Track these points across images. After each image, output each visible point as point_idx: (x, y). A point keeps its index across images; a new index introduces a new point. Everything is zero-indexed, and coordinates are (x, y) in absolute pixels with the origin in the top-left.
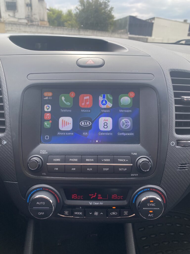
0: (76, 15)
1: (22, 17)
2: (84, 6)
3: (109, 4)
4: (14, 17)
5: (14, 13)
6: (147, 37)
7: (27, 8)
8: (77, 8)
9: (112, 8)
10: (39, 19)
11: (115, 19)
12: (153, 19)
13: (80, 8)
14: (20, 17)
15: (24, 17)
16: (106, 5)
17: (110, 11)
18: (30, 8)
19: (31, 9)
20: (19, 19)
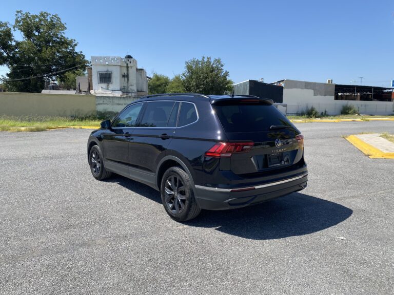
1: (116, 89)
2: (192, 72)
4: (107, 89)
5: (108, 85)
7: (123, 79)
8: (184, 75)
10: (136, 91)
11: (233, 84)
12: (283, 81)
14: (114, 89)
15: (119, 89)
18: (126, 79)
19: (128, 80)
20: (113, 91)
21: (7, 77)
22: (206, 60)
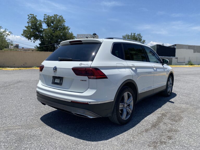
6: (171, 57)
12: (175, 45)
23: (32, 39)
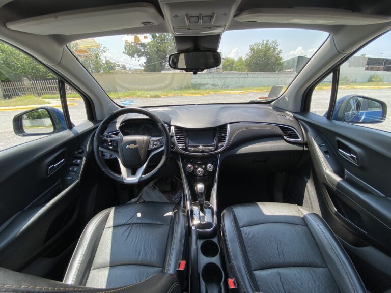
0: (246, 61)
2: (254, 52)
3: (277, 47)
8: (247, 55)
9: (280, 52)
11: (283, 61)
13: (250, 54)
16: (275, 49)
17: (278, 54)
21: (144, 64)
22: (265, 42)
23: (136, 56)
